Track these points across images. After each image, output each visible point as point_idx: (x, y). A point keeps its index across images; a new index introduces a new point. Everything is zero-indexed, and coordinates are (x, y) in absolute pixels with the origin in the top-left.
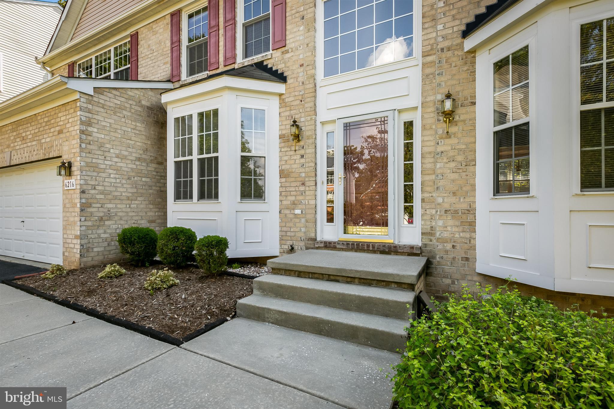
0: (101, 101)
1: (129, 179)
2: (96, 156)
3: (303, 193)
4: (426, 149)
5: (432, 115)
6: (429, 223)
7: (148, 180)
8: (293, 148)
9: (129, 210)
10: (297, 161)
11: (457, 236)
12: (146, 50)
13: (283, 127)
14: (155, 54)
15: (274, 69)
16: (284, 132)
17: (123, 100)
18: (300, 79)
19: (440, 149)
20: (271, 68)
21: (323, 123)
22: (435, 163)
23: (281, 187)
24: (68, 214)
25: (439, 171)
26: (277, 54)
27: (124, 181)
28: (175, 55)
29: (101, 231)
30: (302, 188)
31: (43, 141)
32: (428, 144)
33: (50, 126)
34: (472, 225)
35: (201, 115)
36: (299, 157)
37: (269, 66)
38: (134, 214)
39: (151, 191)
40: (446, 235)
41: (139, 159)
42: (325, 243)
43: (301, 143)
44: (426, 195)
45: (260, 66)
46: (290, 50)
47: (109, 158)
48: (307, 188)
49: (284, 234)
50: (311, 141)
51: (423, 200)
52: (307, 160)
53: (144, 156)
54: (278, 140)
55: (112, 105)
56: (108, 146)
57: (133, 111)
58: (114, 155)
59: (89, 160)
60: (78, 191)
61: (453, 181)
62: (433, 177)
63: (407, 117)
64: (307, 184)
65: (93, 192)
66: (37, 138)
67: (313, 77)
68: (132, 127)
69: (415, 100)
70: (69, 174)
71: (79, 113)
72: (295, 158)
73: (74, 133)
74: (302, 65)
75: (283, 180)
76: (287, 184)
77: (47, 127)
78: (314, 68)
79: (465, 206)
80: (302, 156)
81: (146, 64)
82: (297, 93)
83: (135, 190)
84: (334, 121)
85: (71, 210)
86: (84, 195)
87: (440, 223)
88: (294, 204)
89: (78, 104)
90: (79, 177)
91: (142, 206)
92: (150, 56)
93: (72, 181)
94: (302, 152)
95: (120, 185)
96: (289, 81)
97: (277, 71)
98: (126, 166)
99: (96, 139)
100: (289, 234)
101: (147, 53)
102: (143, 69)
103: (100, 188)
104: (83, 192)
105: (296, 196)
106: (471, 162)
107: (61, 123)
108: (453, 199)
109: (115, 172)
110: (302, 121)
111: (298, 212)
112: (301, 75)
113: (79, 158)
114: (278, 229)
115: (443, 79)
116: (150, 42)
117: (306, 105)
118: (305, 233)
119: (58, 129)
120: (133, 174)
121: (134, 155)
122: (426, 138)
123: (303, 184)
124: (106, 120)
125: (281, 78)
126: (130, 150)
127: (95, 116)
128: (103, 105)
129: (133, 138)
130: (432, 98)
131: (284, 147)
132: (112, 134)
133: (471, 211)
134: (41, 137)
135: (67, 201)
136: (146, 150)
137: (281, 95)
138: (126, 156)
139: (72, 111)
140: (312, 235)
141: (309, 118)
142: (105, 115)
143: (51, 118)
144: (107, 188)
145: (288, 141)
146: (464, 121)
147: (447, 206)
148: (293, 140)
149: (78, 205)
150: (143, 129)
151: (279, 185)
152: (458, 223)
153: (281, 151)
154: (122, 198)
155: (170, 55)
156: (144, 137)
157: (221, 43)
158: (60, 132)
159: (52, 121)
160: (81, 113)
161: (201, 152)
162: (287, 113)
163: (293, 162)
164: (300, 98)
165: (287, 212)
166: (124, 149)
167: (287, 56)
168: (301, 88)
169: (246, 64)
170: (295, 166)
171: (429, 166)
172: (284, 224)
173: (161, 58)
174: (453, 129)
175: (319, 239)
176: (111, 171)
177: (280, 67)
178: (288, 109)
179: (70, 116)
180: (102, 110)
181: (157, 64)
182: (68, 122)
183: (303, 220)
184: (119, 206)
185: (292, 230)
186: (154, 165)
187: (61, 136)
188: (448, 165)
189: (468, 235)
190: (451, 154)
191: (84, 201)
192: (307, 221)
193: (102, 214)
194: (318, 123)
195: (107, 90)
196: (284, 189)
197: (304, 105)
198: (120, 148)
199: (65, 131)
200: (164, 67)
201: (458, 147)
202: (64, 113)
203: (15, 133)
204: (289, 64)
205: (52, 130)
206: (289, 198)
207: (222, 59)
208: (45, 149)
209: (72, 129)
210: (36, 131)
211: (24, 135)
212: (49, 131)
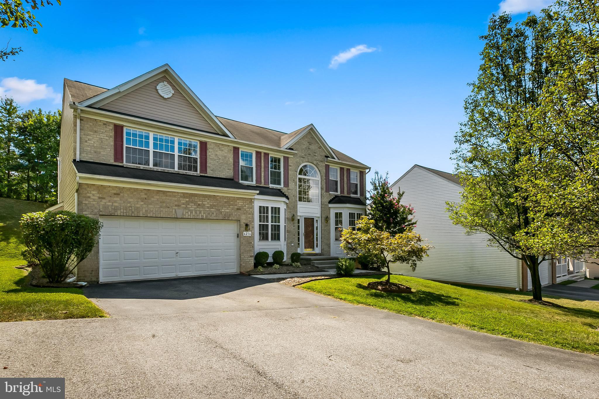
5: (323, 220)
6: (323, 247)
12: (213, 156)
15: (284, 194)
19: (325, 229)
24: (245, 247)
26: (286, 189)
28: (236, 168)
30: (294, 237)
34: (330, 247)
37: (283, 192)
43: (294, 222)
45: (280, 191)
46: (290, 189)
48: (296, 237)
60: (253, 237)
63: (317, 219)
66: (216, 208)
67: (297, 201)
69: (319, 215)
70: (247, 229)
71: (253, 204)
73: (249, 212)
74: (294, 196)
76: (289, 235)
77: (227, 204)
78: (297, 198)
80: (294, 226)
81: (214, 164)
82: (292, 205)
84: (301, 216)
85: (247, 245)
88: (291, 242)
89: (253, 200)
90: (253, 231)
92: (217, 160)
93: (249, 232)
96: (290, 200)
100: (289, 252)
101: (215, 158)
102: (211, 165)
105: (292, 239)
111: (293, 245)
113: (253, 223)
116: (217, 153)
119: (237, 207)
123: (294, 235)
125: (287, 198)
130: (323, 216)
134: (220, 208)
135: (244, 241)
137: (287, 203)
139: (249, 202)
143: (231, 201)
146: (329, 222)
149: (253, 243)
155: (233, 166)
157: (263, 174)
159: (233, 203)
161: (272, 222)
162: (289, 211)
163: (291, 228)
164: (293, 207)
165: (289, 245)
167: (289, 191)
168: (294, 203)
170: (291, 229)
172: (288, 249)
173: (226, 165)
177: (287, 194)
178: (289, 209)
179: (247, 204)
181: (222, 167)
182: (245, 206)
183: (294, 247)
185: (291, 251)
187: (240, 211)
196: (288, 237)
199: (242, 209)
200: (228, 171)
202: (242, 202)
203: (188, 200)
204: (290, 194)
205: (231, 207)
206: (290, 240)
207: (263, 181)
208: (225, 215)
209: (249, 210)
210: (214, 204)
211: (200, 203)
212: (228, 206)
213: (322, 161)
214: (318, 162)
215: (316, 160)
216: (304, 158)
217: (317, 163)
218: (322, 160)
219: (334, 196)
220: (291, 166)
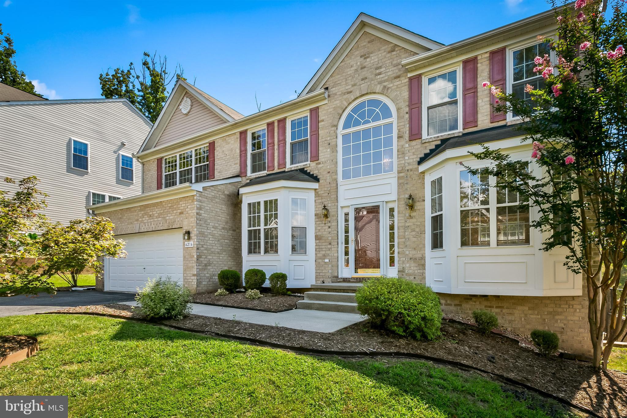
0: (206, 195)
1: (219, 241)
2: (203, 228)
3: (330, 249)
4: (400, 225)
5: (403, 206)
6: (401, 265)
7: (228, 241)
8: (324, 222)
9: (219, 260)
10: (326, 230)
11: (416, 272)
12: (221, 154)
13: (317, 209)
14: (228, 157)
15: (311, 173)
16: (318, 212)
17: (215, 192)
18: (328, 181)
19: (407, 225)
20: (310, 173)
21: (342, 207)
22: (405, 232)
23: (316, 245)
24: (187, 262)
25: (407, 237)
26: (313, 164)
27: (216, 242)
28: (243, 159)
29: (206, 272)
30: (329, 246)
31: (167, 218)
32: (401, 221)
33: (173, 210)
34: (424, 265)
35: (266, 202)
36: (327, 227)
37: (308, 171)
38: (221, 263)
39: (230, 249)
40: (410, 271)
41: (223, 228)
42: (344, 279)
43: (329, 219)
44: (400, 250)
45: (302, 171)
46: (321, 163)
47: (209, 229)
48: (333, 247)
49: (318, 274)
50: (335, 218)
51: (399, 253)
52: (332, 230)
53: (226, 226)
54: (314, 217)
55: (210, 196)
56: (209, 221)
57: (220, 198)
58: (211, 227)
59: (200, 230)
60: (195, 248)
61: (414, 242)
62: (404, 240)
63: (391, 205)
64: (332, 244)
65: (202, 249)
66: (163, 216)
67: (336, 180)
68: (220, 208)
69: (394, 197)
70: (189, 238)
71: (195, 203)
72: (325, 228)
73: (192, 214)
74: (329, 172)
75: (318, 241)
76: (320, 244)
77: (171, 210)
78: (336, 174)
79: (420, 256)
80: (329, 227)
81: (221, 163)
82: (326, 189)
83: (221, 248)
84: (349, 206)
85: (189, 259)
86: (198, 251)
87: (408, 265)
88: (325, 256)
89: (195, 198)
90: (195, 240)
91: (225, 258)
92: (224, 158)
93: (191, 242)
94: (329, 224)
95: (214, 245)
96: (321, 181)
97: (313, 174)
98: (217, 233)
99: (203, 218)
100: (321, 274)
101: (222, 156)
102: (219, 166)
103: (205, 246)
104: (198, 249)
105: (325, 251)
106: (423, 232)
107: (182, 208)
108: (414, 252)
109: (212, 237)
110: (329, 206)
111: (327, 260)
112: (328, 178)
113: (196, 229)
114: (314, 271)
115: (408, 186)
116: (224, 149)
117: (332, 197)
118: (331, 273)
119: (179, 211)
120: (221, 238)
121: (221, 226)
122: (400, 218)
123: (330, 244)
124: (208, 205)
125: (316, 179)
126: (219, 223)
127: (203, 204)
128: (207, 197)
129: (221, 216)
130: (403, 196)
131: (317, 222)
132: (211, 214)
133: (423, 258)
134: (165, 216)
135: (186, 254)
136: (227, 223)
137: (315, 189)
138: (218, 226)
139: (191, 201)
140: (336, 274)
141: (333, 204)
142: (207, 202)
143: (174, 204)
144: (209, 247)
145: (320, 217)
146: (419, 210)
147: (411, 256)
148: (324, 217)
149: (195, 256)
150: (225, 209)
151: (315, 244)
152: (416, 265)
153: (316, 224)
154: (216, 252)
155: (239, 159)
156: (226, 214)
158: (181, 213)
159: (175, 207)
160: (197, 203)
161: (266, 224)
162: (320, 201)
163: (323, 230)
164: (328, 192)
165: (320, 261)
166: (216, 222)
167: (320, 166)
168: (328, 186)
169: (293, 169)
170: (325, 233)
171: (401, 234)
172: (318, 268)
173: (232, 160)
174: (413, 214)
175: (339, 277)
176: (210, 236)
177: (315, 172)
178: (320, 198)
179: (189, 204)
180: (206, 200)
181: (229, 164)
182: (188, 208)
183: (330, 266)
184: (214, 258)
185: (323, 272)
186: (231, 232)
187: (182, 215)
188: (411, 234)
189: (422, 271)
190: (413, 227)
191: (198, 254)
192: (332, 266)
193: (206, 262)
194: (339, 208)
195: (208, 188)
196: (318, 247)
197: (330, 196)
198: (214, 222)
199: (184, 213)
200: (235, 166)
201: (416, 224)
202: (185, 202)
203: (143, 212)
204: (321, 171)
205: (175, 212)
206: (321, 252)
207: (276, 164)
208: (169, 223)
209: (191, 212)
210: (161, 212)
211: (151, 213)
212: (172, 212)
213: (398, 77)
214: (385, 84)
215: (380, 83)
216: (351, 92)
217: (385, 87)
218: (399, 73)
219: (439, 142)
220: (323, 121)
